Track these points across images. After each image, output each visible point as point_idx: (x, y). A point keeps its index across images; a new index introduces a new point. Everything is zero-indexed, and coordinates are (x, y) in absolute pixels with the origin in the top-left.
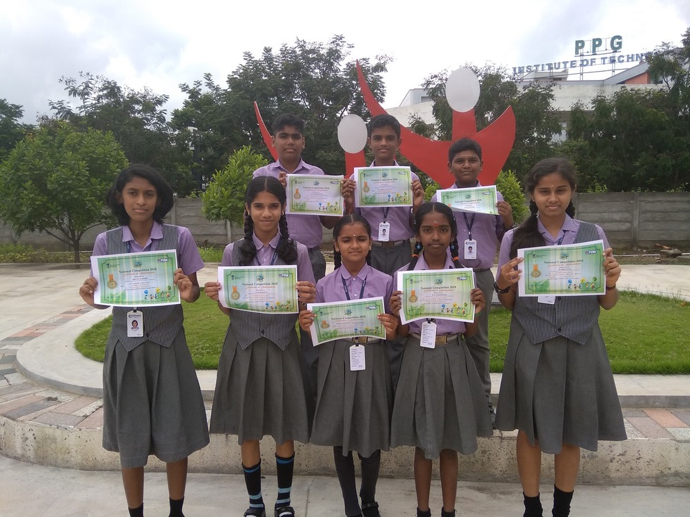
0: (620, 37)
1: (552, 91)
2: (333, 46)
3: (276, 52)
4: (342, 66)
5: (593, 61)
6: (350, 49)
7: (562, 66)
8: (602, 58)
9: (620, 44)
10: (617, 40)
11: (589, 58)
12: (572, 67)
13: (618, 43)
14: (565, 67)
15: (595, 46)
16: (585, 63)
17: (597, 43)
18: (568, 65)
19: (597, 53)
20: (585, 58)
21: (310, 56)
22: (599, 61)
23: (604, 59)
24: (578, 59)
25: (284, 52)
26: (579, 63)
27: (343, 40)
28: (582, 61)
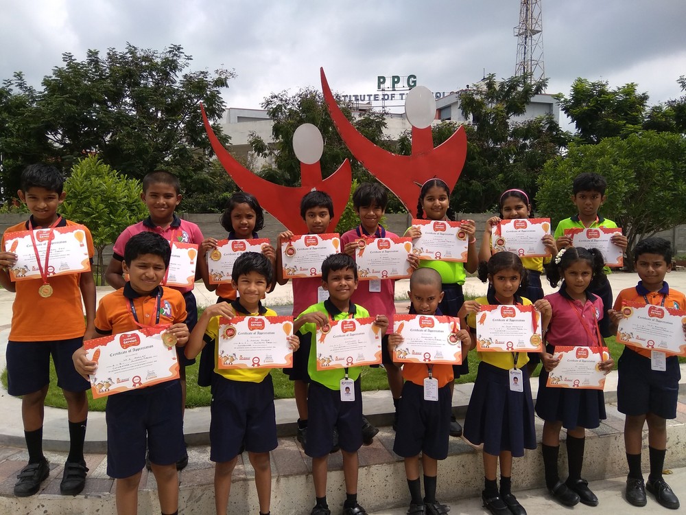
0: (415, 77)
1: (384, 119)
2: (169, 56)
3: (103, 56)
4: (178, 78)
5: (393, 96)
6: (187, 61)
7: (367, 98)
8: (400, 94)
9: (415, 82)
10: (412, 79)
11: (389, 93)
12: (375, 100)
13: (413, 82)
14: (370, 100)
15: (394, 83)
16: (386, 97)
17: (396, 80)
18: (372, 98)
19: (396, 89)
20: (386, 93)
21: (143, 63)
22: (397, 97)
23: (402, 95)
24: (380, 93)
25: (112, 57)
26: (381, 97)
27: (181, 50)
28: (384, 95)
